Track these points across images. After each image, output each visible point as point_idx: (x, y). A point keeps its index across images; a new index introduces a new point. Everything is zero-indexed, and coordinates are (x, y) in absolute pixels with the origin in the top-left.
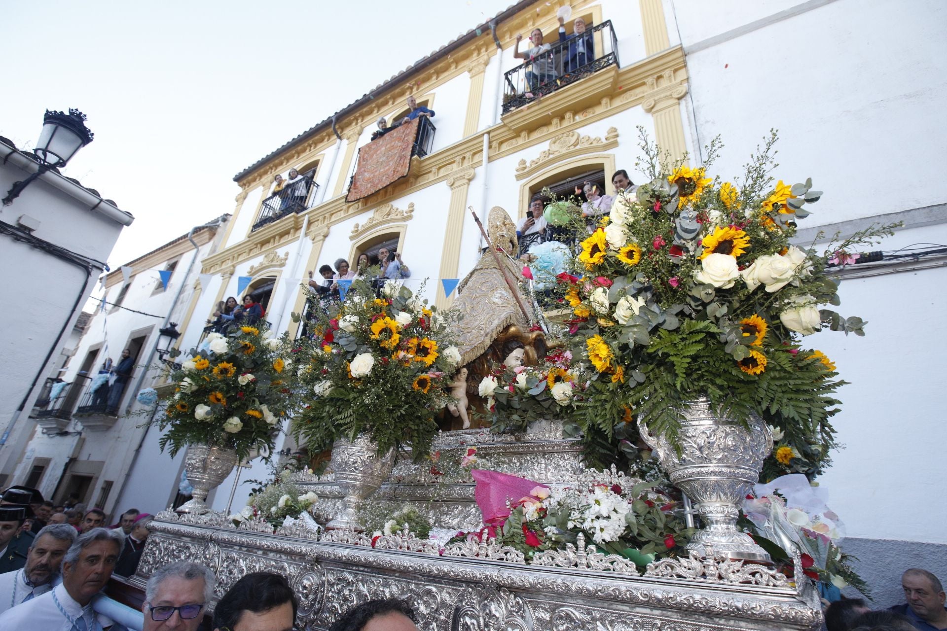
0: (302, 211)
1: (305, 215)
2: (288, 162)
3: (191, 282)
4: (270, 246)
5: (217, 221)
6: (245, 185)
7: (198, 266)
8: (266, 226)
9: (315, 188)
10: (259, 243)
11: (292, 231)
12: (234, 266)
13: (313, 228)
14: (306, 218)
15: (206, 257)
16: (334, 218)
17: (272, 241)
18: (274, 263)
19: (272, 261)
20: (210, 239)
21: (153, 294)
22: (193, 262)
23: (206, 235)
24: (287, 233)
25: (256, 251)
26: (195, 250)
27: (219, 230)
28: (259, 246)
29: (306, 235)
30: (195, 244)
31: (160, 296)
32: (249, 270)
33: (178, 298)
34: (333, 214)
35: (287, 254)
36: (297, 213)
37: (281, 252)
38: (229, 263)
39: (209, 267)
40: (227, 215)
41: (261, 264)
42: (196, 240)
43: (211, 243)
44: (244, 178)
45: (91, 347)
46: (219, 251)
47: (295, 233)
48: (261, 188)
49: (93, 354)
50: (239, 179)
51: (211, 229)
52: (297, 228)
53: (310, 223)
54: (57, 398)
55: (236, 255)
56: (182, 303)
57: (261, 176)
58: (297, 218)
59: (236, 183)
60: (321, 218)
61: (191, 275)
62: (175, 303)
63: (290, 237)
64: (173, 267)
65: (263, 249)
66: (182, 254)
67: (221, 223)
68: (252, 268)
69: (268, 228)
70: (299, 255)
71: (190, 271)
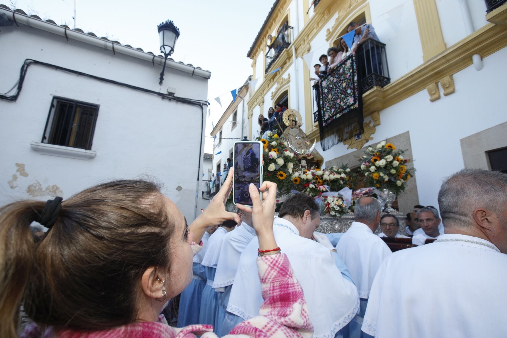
0: (289, 46)
1: (292, 46)
2: (270, 29)
3: (246, 116)
4: (278, 76)
5: (247, 81)
6: (253, 56)
7: (246, 107)
8: (272, 66)
9: (291, 30)
10: (271, 78)
11: (287, 61)
12: (263, 98)
13: (299, 51)
14: (293, 48)
15: (248, 101)
16: (310, 37)
17: (278, 73)
18: (284, 83)
19: (282, 83)
20: (247, 92)
21: (232, 130)
22: (243, 107)
23: (245, 90)
24: (285, 63)
25: (272, 83)
26: (242, 101)
27: (249, 85)
28: (272, 80)
29: (296, 57)
30: (241, 98)
31: (235, 129)
32: (271, 95)
33: (243, 126)
34: (309, 35)
35: (289, 75)
36: (287, 48)
37: (285, 76)
38: (260, 98)
39: (251, 105)
40: (250, 76)
41: (277, 88)
42: (241, 95)
43: (248, 93)
44: (252, 54)
45: (217, 163)
46: (253, 94)
47: (289, 61)
48: (262, 52)
49: (219, 166)
50: (249, 55)
51: (246, 87)
52: (289, 57)
53: (296, 50)
54: (213, 188)
55: (262, 92)
56: (245, 128)
57: (259, 47)
58: (288, 51)
59: (249, 58)
60: (302, 42)
61: (245, 113)
62: (243, 129)
63: (287, 65)
64: (235, 115)
65: (275, 80)
66: (237, 106)
67: (249, 82)
68: (272, 93)
69: (274, 66)
70: (297, 70)
71: (243, 111)
